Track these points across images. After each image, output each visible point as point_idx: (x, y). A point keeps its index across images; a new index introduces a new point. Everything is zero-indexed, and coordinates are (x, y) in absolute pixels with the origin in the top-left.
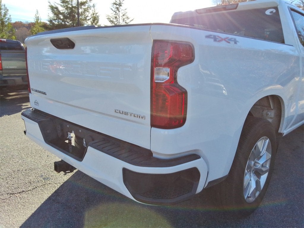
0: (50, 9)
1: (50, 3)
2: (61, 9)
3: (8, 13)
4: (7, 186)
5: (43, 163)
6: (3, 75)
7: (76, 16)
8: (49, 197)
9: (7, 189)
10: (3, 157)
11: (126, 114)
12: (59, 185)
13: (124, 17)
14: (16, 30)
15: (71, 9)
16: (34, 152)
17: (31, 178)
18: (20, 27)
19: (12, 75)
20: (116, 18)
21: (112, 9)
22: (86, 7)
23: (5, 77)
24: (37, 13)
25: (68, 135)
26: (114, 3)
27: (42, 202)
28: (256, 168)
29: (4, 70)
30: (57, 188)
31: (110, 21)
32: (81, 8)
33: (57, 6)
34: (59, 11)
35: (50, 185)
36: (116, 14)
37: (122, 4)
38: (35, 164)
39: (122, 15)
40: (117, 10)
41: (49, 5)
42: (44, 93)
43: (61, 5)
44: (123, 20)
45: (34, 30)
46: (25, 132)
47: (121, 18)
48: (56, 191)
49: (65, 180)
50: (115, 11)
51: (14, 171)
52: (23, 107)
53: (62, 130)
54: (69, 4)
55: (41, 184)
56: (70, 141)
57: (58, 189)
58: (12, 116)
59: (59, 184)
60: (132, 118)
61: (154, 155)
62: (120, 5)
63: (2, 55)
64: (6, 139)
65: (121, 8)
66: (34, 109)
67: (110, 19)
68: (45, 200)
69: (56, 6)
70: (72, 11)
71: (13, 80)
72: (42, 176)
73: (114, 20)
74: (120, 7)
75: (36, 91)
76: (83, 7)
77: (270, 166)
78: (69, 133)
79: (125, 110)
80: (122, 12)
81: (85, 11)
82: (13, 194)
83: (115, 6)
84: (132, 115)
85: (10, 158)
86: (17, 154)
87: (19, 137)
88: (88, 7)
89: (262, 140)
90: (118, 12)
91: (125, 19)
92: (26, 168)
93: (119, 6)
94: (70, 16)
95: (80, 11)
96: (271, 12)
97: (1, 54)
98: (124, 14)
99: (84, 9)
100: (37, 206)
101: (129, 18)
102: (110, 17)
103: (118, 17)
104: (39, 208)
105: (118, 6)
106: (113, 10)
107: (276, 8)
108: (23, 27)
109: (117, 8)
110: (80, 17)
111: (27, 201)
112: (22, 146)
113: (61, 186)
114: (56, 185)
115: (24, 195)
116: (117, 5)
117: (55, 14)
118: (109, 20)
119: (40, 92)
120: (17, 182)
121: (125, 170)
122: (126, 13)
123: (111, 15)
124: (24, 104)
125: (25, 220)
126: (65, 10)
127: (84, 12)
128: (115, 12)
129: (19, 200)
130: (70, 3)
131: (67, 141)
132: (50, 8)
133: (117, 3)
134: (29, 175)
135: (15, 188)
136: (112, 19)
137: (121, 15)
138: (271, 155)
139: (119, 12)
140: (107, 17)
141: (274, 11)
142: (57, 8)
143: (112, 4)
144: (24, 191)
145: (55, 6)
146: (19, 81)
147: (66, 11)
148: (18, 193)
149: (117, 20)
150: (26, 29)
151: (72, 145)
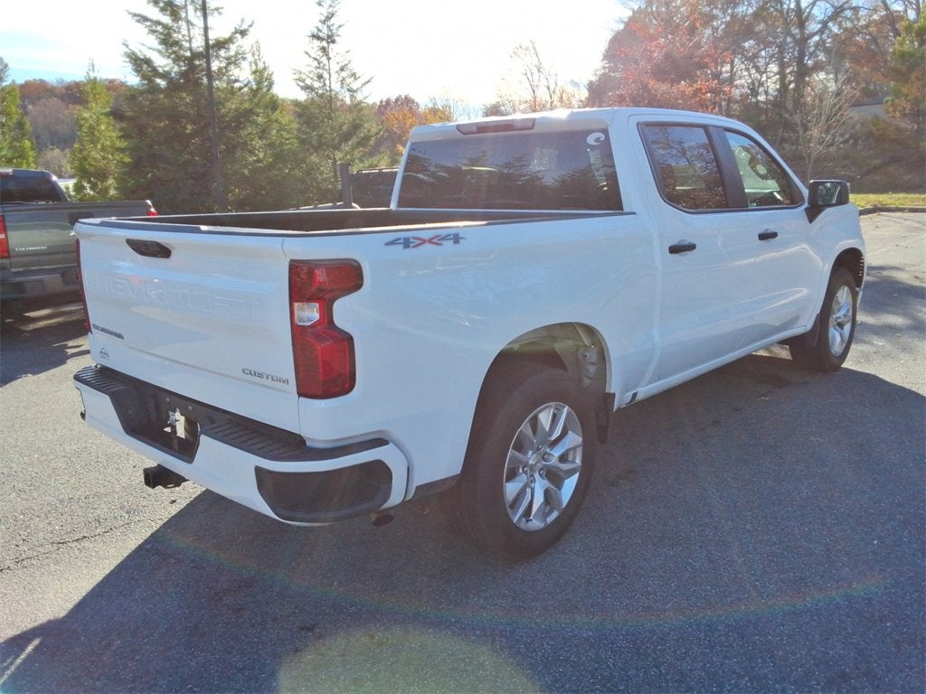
0: (129, 64)
1: (127, 46)
2: (162, 62)
3: (7, 73)
4: (49, 529)
5: (124, 481)
6: (13, 270)
7: (205, 81)
8: (140, 546)
9: (51, 536)
10: (33, 474)
11: (260, 375)
12: (161, 523)
13: (344, 74)
14: (30, 107)
15: (190, 60)
16: (103, 459)
17: (99, 512)
18: (39, 98)
19: (33, 268)
20: (320, 77)
21: (307, 53)
22: (232, 53)
23: (18, 274)
24: (91, 68)
25: (169, 417)
26: (313, 36)
27: (125, 555)
28: (549, 466)
29: (13, 256)
30: (155, 529)
31: (302, 88)
32: (218, 57)
33: (148, 57)
34: (155, 70)
35: (141, 524)
36: (319, 68)
37: (336, 38)
38: (106, 483)
39: (338, 69)
40: (321, 54)
41: (125, 53)
42: (120, 336)
43: (160, 52)
44: (342, 81)
45: (84, 119)
46: (83, 415)
47: (334, 76)
48: (152, 534)
49: (174, 513)
50: (315, 59)
51: (61, 501)
52: (70, 351)
53: (157, 408)
54: (181, 47)
55: (121, 523)
56: (174, 428)
57: (156, 531)
58: (43, 376)
59: (159, 521)
60: (269, 382)
61: (308, 443)
62: (331, 39)
63: (6, 217)
64: (36, 432)
65: (333, 49)
66: (99, 366)
67: (303, 81)
68: (130, 551)
69: (145, 56)
70: (192, 68)
71: (41, 281)
72: (122, 507)
73: (316, 85)
74: (331, 45)
75: (103, 330)
76: (222, 53)
77: (584, 460)
78: (171, 413)
79: (258, 370)
80: (339, 59)
81: (229, 64)
82: (63, 543)
83: (317, 43)
84: (269, 377)
85: (50, 476)
86: (65, 466)
87: (64, 428)
88: (237, 53)
89: (547, 410)
90: (324, 60)
91: (349, 80)
92: (87, 493)
93: (328, 43)
94: (187, 80)
95: (215, 65)
96: (597, 140)
97: (3, 216)
98: (343, 64)
99: (227, 59)
100: (115, 563)
101: (357, 76)
102: (304, 77)
103: (326, 75)
104: (118, 566)
105: (324, 44)
106: (310, 56)
107: (605, 132)
108: (51, 97)
109: (324, 49)
110: (217, 83)
111: (94, 554)
112: (75, 448)
113: (164, 524)
114: (153, 524)
115: (86, 544)
116: (323, 39)
117: (144, 77)
118: (301, 84)
119: (111, 333)
120: (70, 520)
121: (258, 470)
122: (350, 61)
123: (305, 70)
124: (70, 343)
125: (92, 586)
126: (172, 65)
127: (226, 68)
128: (316, 62)
129: (77, 552)
130: (184, 43)
131: (168, 430)
132: (127, 60)
133: (321, 34)
134: (96, 506)
135: (67, 533)
136: (309, 82)
137: (334, 67)
138: (581, 439)
139: (329, 59)
140: (296, 77)
141: (603, 137)
142: (148, 62)
143: (308, 38)
144: (85, 537)
145: (142, 57)
146: (53, 282)
147: (176, 69)
148: (74, 541)
149: (325, 85)
150: (60, 102)
151: (179, 437)
